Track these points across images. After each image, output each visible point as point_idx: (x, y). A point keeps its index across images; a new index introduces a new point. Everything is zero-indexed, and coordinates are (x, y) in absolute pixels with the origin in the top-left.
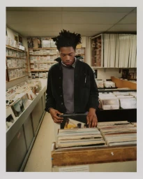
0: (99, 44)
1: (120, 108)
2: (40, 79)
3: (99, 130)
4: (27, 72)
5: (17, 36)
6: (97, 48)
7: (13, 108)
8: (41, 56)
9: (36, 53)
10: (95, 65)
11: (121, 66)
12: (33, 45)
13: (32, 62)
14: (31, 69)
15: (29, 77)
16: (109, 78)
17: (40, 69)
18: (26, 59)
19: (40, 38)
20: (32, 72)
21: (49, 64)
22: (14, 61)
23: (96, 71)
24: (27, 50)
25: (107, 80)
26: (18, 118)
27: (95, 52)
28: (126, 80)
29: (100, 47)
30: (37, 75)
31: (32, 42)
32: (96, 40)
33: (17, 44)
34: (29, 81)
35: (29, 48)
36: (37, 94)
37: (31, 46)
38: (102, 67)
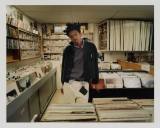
0: (105, 30)
1: (124, 87)
2: (51, 61)
3: (94, 105)
4: (40, 54)
5: (33, 22)
6: (103, 34)
7: (18, 83)
8: (53, 40)
9: (48, 38)
10: (102, 49)
11: (126, 49)
12: (46, 30)
13: (45, 45)
14: (44, 51)
15: (42, 59)
16: (116, 61)
17: (52, 52)
18: (40, 43)
19: (53, 25)
20: (45, 54)
21: (60, 47)
22: (27, 43)
23: (103, 54)
24: (41, 35)
25: (114, 63)
26: (21, 93)
27: (102, 37)
28: (131, 62)
29: (106, 32)
30: (49, 57)
31: (46, 28)
32: (103, 26)
33: (31, 28)
34: (41, 62)
35: (43, 32)
36: (47, 73)
37: (44, 31)
38: (108, 50)
